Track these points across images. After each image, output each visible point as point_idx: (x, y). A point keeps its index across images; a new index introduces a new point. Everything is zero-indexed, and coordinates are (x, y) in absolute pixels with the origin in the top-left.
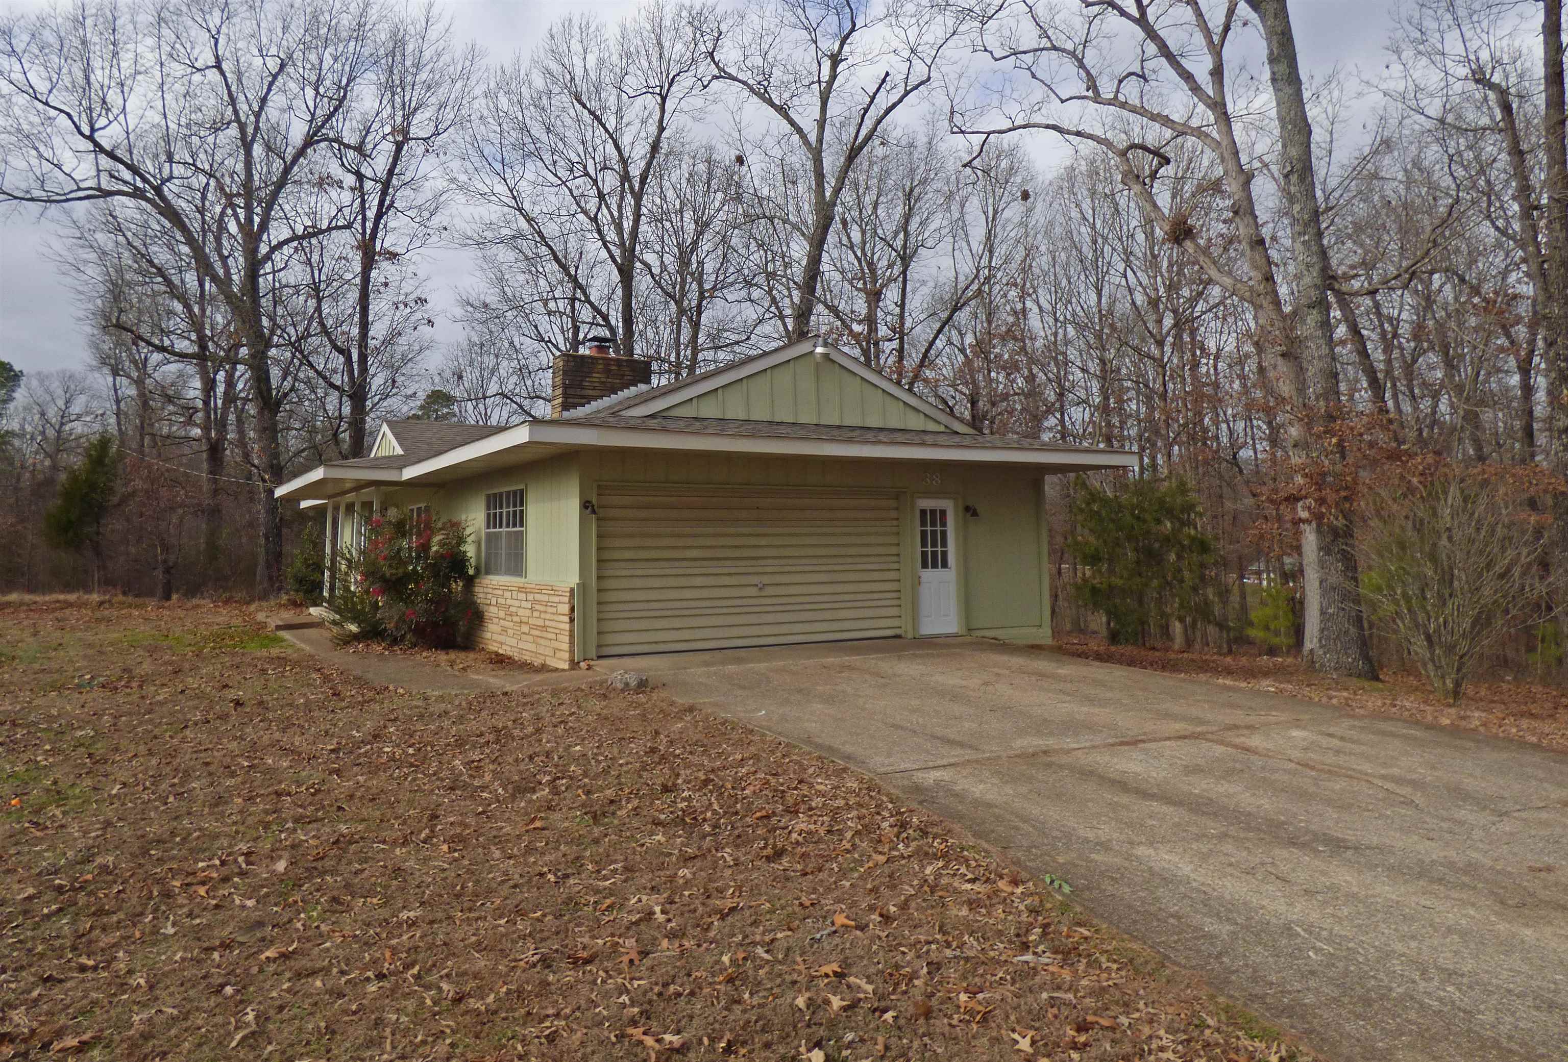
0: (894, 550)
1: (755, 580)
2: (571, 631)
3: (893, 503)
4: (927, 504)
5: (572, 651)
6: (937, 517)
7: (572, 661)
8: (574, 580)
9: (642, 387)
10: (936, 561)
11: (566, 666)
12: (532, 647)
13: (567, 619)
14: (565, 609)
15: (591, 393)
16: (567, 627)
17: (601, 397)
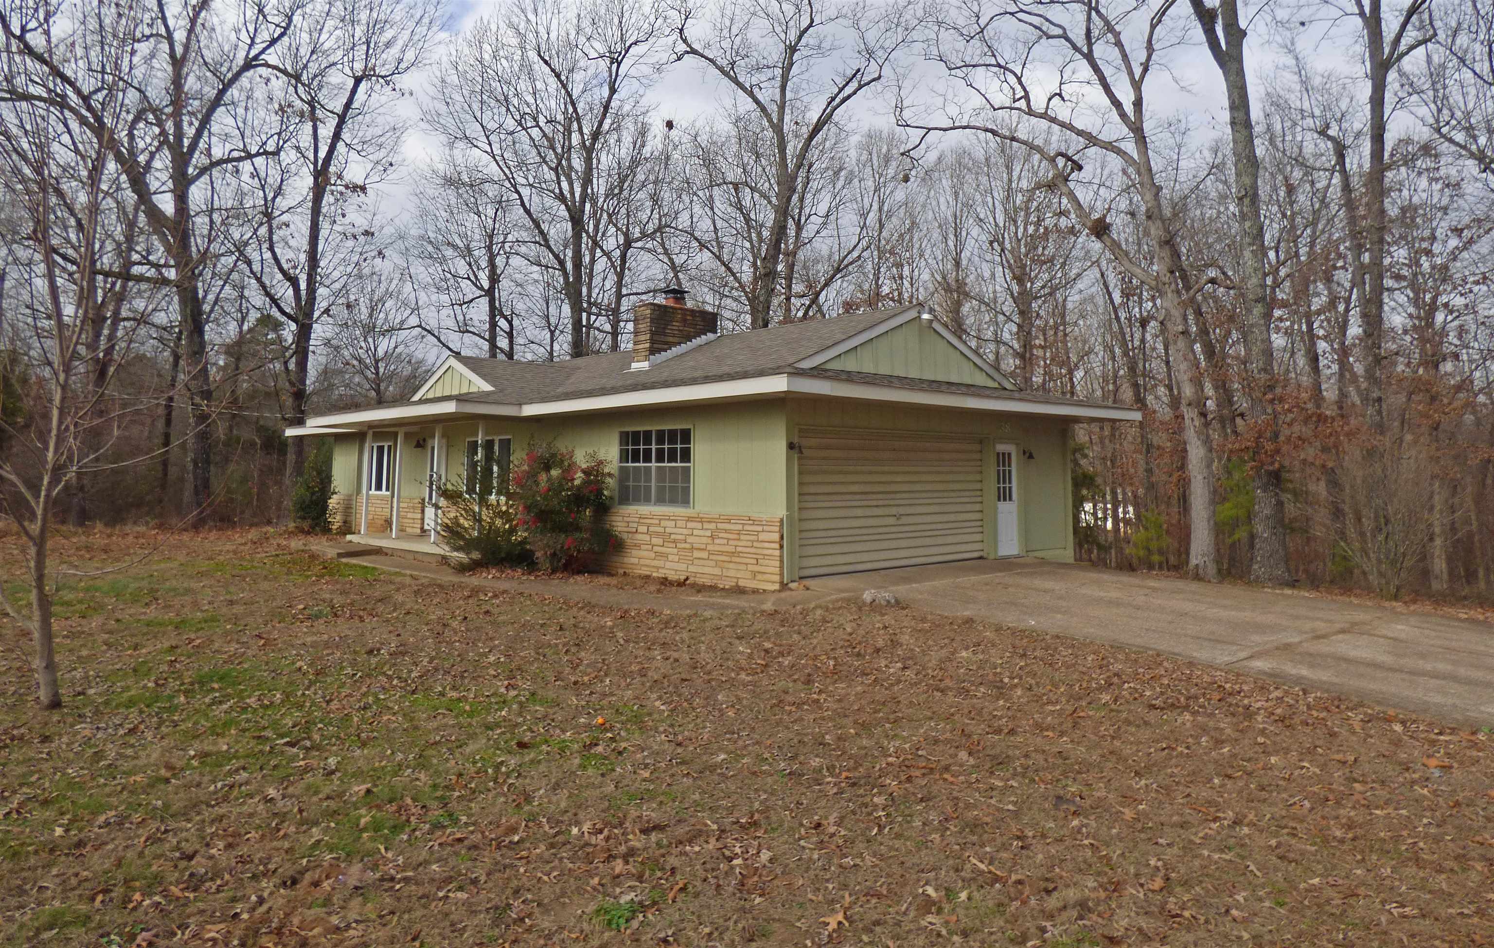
0: (978, 486)
1: (894, 511)
2: (781, 556)
3: (977, 447)
4: (1001, 448)
5: (782, 574)
6: (1004, 459)
7: (782, 583)
8: (782, 512)
9: (711, 336)
10: (1004, 495)
11: (777, 587)
12: (717, 571)
13: (777, 546)
14: (776, 537)
15: (671, 339)
16: (777, 553)
17: (679, 344)
